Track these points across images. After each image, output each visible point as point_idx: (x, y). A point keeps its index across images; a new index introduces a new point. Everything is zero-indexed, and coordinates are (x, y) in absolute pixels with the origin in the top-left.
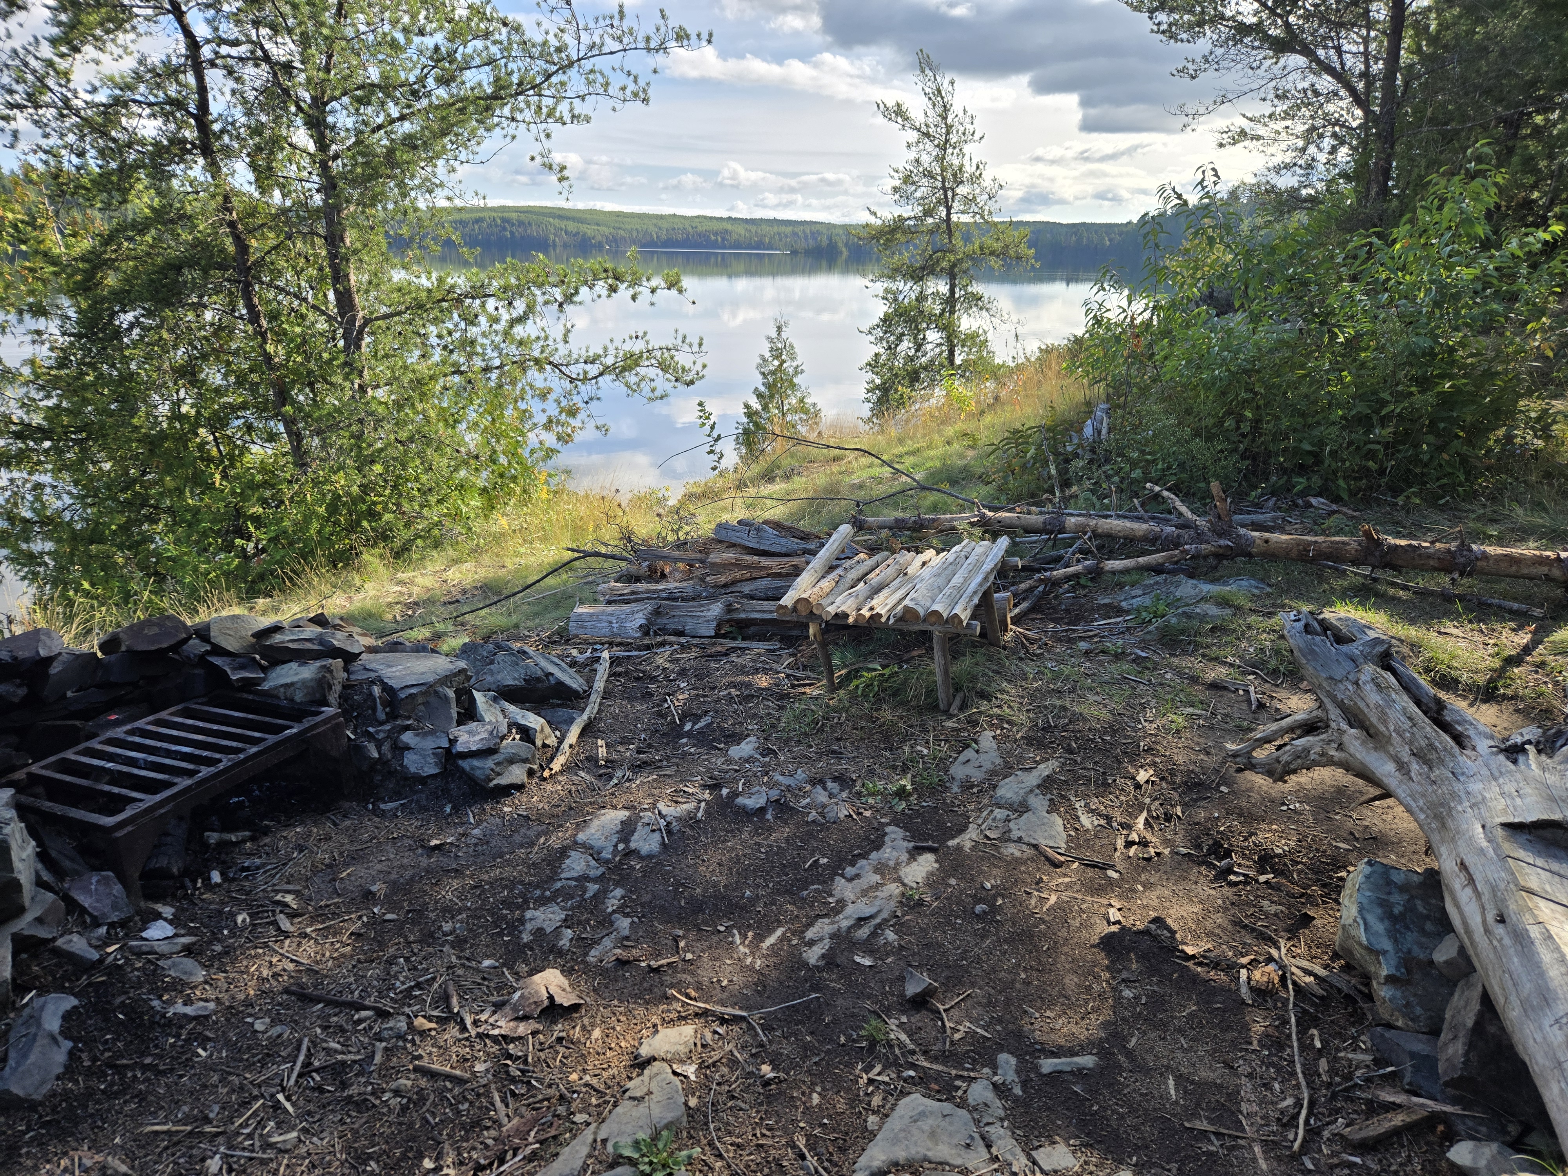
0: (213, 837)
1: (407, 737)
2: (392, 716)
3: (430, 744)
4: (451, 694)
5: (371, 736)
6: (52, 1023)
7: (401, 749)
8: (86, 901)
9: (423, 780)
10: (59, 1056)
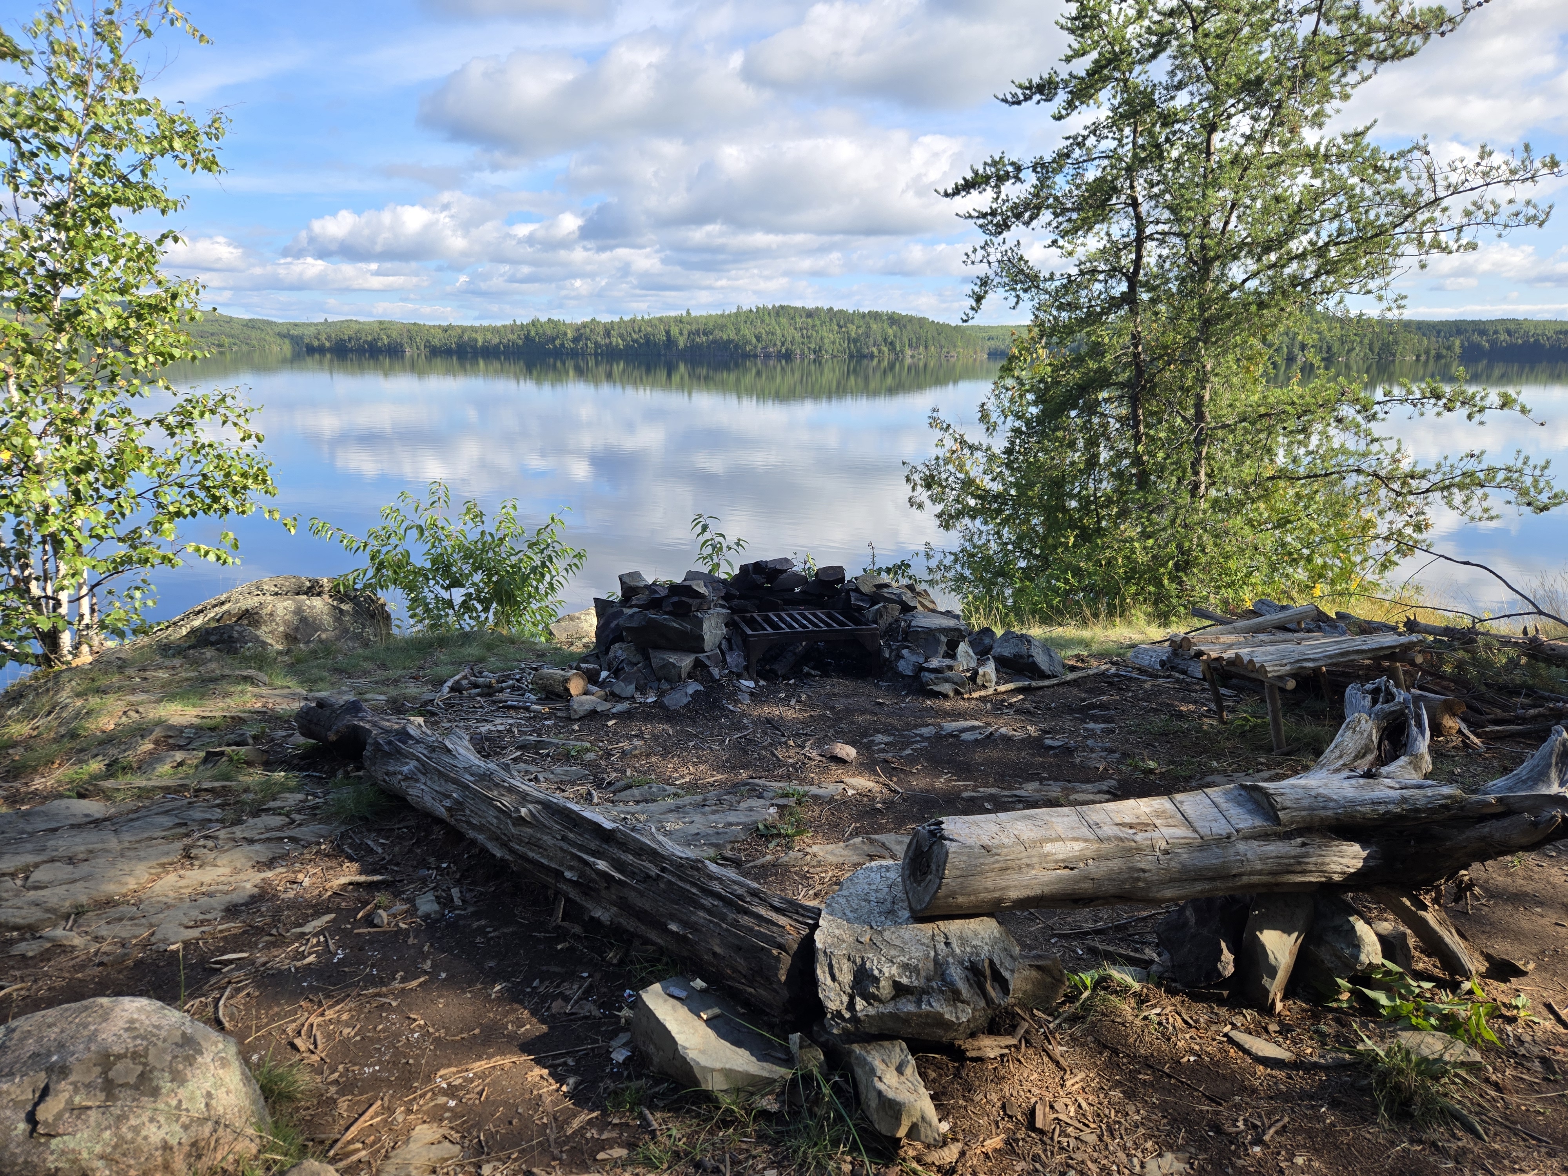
0: (806, 669)
1: (905, 652)
2: (905, 639)
3: (914, 659)
4: (944, 639)
5: (889, 646)
6: (690, 691)
7: (900, 657)
8: (729, 659)
9: (904, 677)
10: (685, 701)
